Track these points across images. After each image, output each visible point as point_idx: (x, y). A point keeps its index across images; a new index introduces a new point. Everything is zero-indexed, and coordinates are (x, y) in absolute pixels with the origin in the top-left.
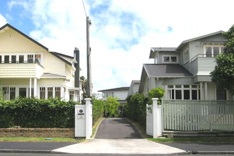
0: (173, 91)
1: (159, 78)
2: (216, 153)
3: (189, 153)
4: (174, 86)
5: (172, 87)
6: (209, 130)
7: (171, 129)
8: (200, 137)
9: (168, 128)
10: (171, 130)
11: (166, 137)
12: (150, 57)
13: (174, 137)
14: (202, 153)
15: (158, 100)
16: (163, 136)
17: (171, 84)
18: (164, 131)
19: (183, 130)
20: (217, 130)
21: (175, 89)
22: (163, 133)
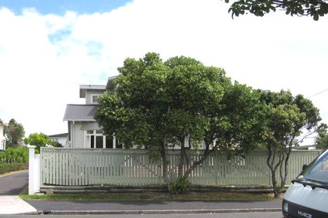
0: (92, 137)
1: (75, 122)
2: (74, 213)
3: (40, 213)
4: (95, 132)
5: (92, 132)
6: (100, 185)
7: (51, 183)
8: (88, 193)
9: (48, 182)
10: (52, 185)
11: (45, 193)
12: (81, 97)
13: (54, 193)
14: (55, 213)
15: (35, 149)
16: (41, 192)
17: (91, 129)
18: (42, 186)
19: (67, 184)
20: (109, 185)
21: (95, 134)
22: (41, 188)
